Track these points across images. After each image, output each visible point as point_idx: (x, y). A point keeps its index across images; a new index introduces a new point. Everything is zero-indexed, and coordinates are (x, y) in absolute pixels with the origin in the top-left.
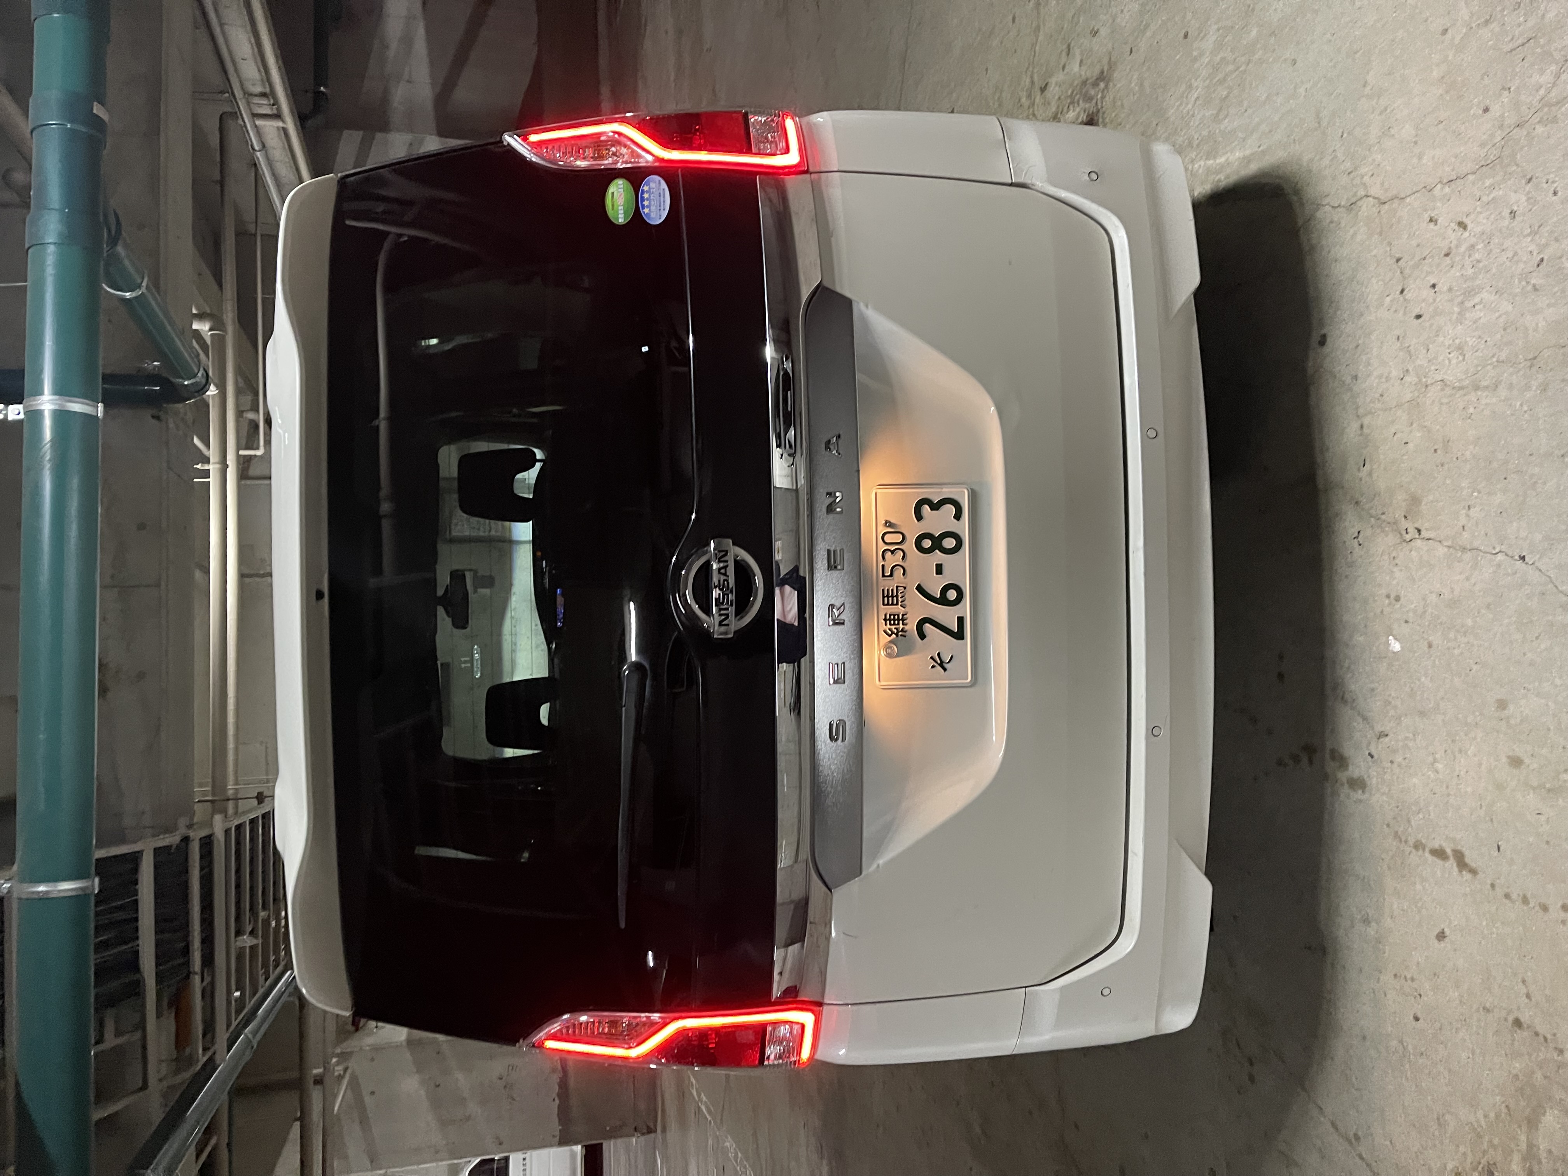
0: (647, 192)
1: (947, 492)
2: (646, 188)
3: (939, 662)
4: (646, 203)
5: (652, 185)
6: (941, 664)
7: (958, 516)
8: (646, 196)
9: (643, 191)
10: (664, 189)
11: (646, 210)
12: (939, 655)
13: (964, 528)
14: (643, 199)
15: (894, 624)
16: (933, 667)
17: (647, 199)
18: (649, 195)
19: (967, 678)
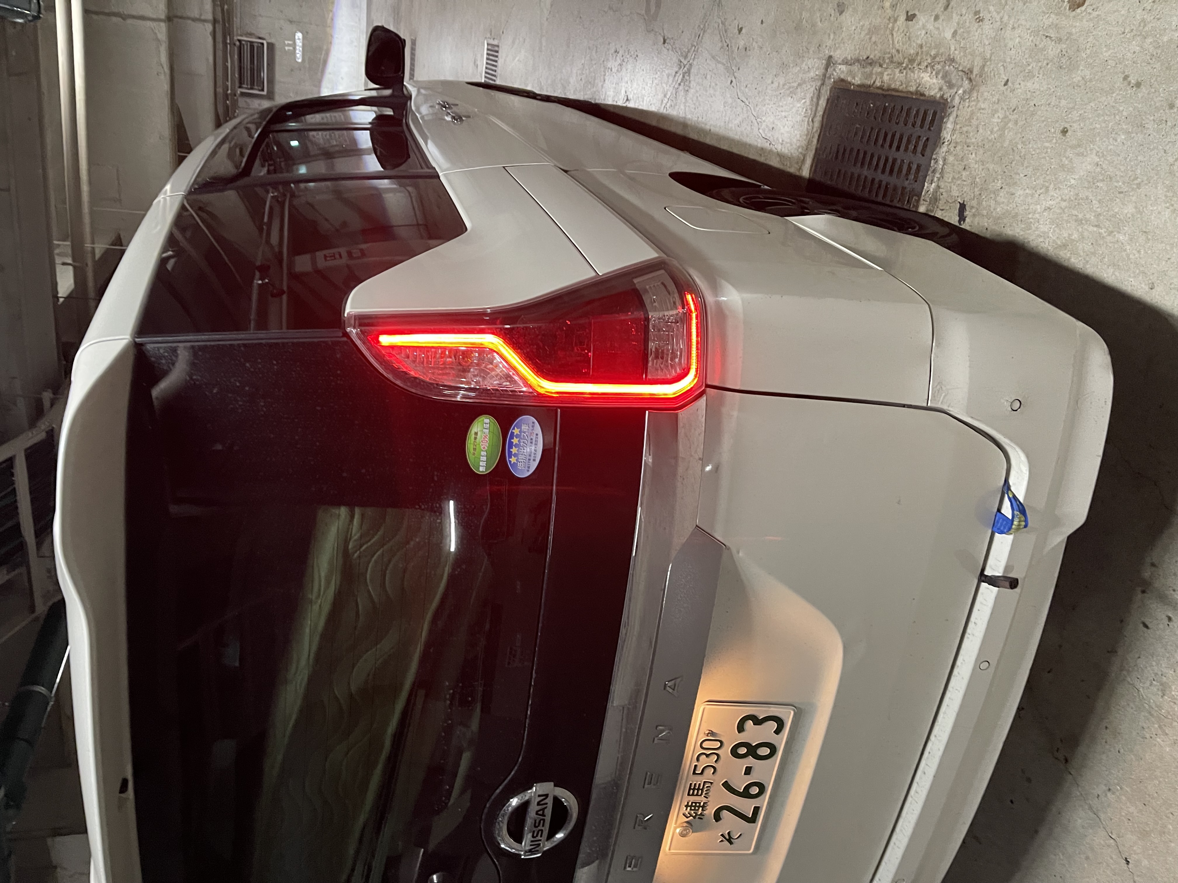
0: (517, 436)
1: (774, 711)
2: (516, 431)
3: (727, 837)
4: (514, 450)
5: (524, 427)
6: (730, 841)
7: (778, 732)
8: (515, 441)
9: (512, 433)
10: (537, 435)
11: (513, 460)
12: (729, 833)
13: (781, 742)
14: (511, 445)
15: (694, 810)
16: (722, 841)
17: (516, 446)
18: (519, 441)
19: (749, 850)
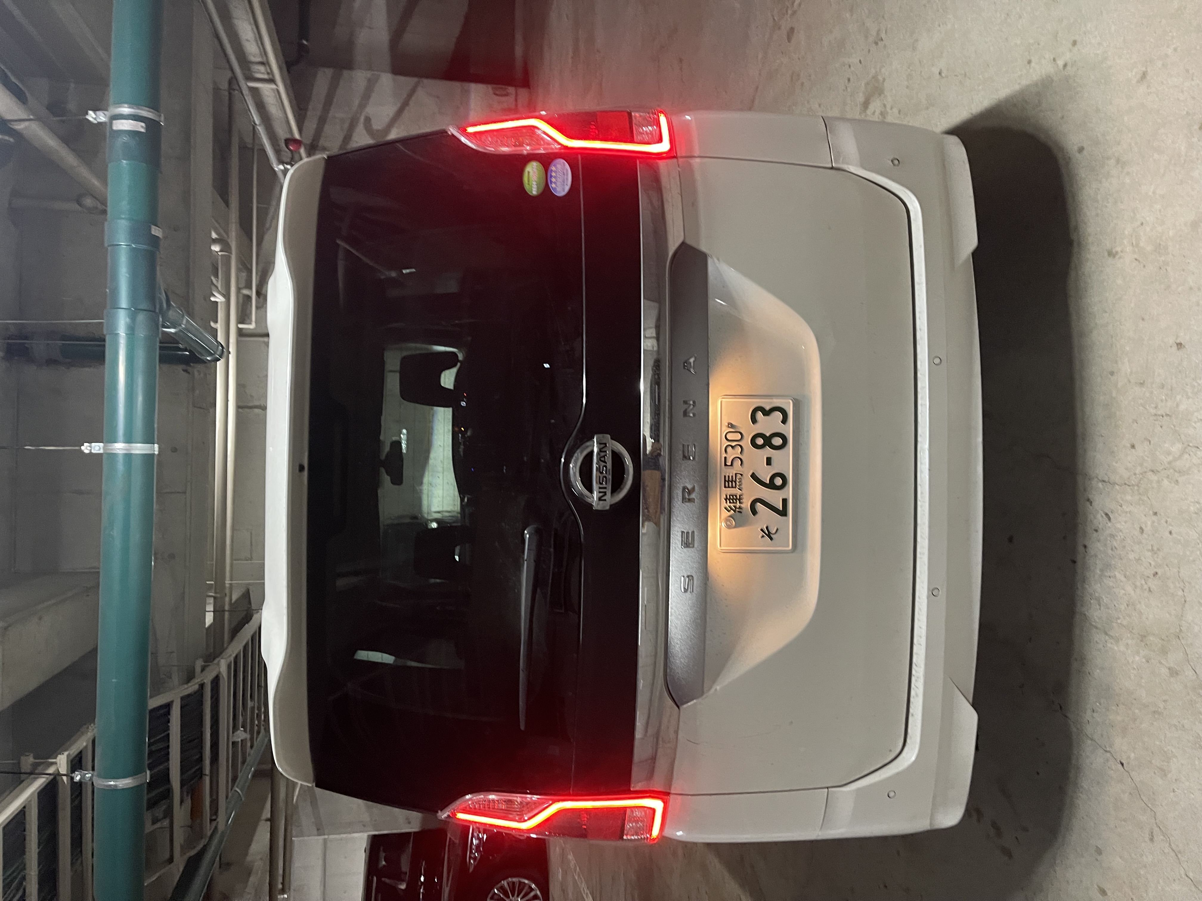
0: (554, 171)
1: (777, 402)
3: (767, 533)
4: (553, 180)
5: (559, 166)
6: (769, 536)
7: (784, 421)
8: (553, 174)
9: (552, 171)
10: (567, 170)
11: (553, 185)
12: (767, 528)
13: (789, 430)
14: (551, 177)
15: (733, 503)
16: (763, 536)
17: (554, 177)
18: (556, 174)
19: (788, 546)
